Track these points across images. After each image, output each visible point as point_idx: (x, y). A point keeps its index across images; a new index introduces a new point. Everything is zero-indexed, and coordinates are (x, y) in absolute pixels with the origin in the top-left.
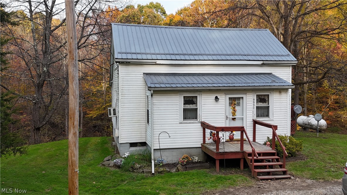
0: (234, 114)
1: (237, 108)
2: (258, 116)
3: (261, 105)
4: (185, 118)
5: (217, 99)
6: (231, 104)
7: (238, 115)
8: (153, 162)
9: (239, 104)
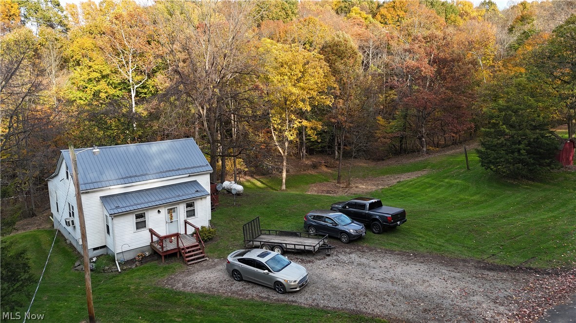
0: (171, 219)
1: (173, 214)
2: (187, 217)
3: (190, 209)
4: (137, 228)
5: (159, 212)
6: (169, 213)
7: (174, 219)
8: (117, 262)
9: (174, 211)
